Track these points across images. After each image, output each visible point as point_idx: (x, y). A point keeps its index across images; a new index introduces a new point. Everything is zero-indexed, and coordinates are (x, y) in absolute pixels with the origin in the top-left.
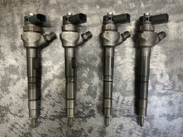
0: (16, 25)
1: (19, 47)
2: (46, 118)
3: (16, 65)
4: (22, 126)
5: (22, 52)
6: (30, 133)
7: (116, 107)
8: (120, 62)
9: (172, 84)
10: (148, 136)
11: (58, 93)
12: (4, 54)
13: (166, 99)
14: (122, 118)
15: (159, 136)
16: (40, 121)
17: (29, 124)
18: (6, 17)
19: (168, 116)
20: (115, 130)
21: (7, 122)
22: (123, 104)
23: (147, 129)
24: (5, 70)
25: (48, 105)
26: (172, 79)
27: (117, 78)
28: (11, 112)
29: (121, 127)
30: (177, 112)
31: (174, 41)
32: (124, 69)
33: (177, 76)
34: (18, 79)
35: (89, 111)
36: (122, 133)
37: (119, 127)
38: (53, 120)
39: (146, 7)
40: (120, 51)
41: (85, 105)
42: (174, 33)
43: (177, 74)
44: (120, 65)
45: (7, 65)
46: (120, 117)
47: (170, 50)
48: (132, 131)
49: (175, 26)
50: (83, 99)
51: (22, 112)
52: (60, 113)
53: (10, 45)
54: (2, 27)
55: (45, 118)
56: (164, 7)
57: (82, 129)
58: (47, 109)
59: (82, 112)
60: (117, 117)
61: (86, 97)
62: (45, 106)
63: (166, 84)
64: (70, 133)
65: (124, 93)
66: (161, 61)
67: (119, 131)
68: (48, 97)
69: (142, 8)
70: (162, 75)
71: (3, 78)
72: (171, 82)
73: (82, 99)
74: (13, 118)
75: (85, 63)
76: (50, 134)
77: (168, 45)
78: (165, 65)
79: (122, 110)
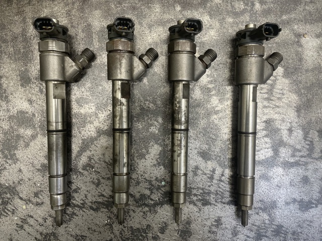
0: (30, 39)
1: (36, 79)
2: (84, 207)
3: (30, 112)
4: (40, 220)
5: (40, 87)
6: (54, 234)
7: (209, 186)
8: (217, 106)
9: (308, 147)
10: (266, 238)
11: (105, 162)
12: (8, 92)
13: (298, 173)
14: (220, 207)
15: (285, 238)
16: (73, 212)
17: (53, 217)
18: (12, 23)
19: (300, 202)
20: (208, 228)
21: (13, 213)
22: (222, 181)
23: (265, 226)
24: (9, 120)
25: (88, 184)
26: (308, 137)
27: (211, 135)
28: (21, 196)
29: (218, 222)
30: (316, 195)
31: (313, 70)
32: (224, 120)
33: (318, 132)
34: (34, 137)
35: (161, 193)
36: (220, 232)
37: (214, 223)
38: (96, 210)
39: (264, 9)
40: (218, 87)
41: (154, 183)
42: (313, 56)
43: (318, 129)
44: (217, 113)
45: (14, 111)
46: (216, 204)
47: (306, 86)
48: (238, 229)
49: (315, 44)
50: (151, 173)
51: (40, 196)
52: (108, 198)
53: (19, 75)
54: (5, 41)
55: (82, 207)
56: (295, 10)
57: (148, 226)
58: (85, 190)
59: (149, 196)
60: (210, 204)
61: (155, 170)
62: (82, 185)
63: (298, 147)
64: (127, 234)
65: (224, 162)
66: (289, 106)
67: (214, 229)
68: (88, 168)
69: (257, 11)
70: (290, 130)
71: (5, 134)
72: (307, 143)
73: (149, 173)
74: (24, 207)
75: (155, 108)
76: (92, 235)
77: (302, 78)
78: (296, 113)
79: (220, 192)
